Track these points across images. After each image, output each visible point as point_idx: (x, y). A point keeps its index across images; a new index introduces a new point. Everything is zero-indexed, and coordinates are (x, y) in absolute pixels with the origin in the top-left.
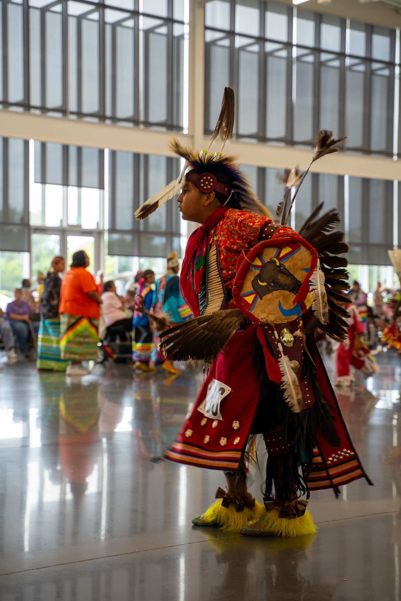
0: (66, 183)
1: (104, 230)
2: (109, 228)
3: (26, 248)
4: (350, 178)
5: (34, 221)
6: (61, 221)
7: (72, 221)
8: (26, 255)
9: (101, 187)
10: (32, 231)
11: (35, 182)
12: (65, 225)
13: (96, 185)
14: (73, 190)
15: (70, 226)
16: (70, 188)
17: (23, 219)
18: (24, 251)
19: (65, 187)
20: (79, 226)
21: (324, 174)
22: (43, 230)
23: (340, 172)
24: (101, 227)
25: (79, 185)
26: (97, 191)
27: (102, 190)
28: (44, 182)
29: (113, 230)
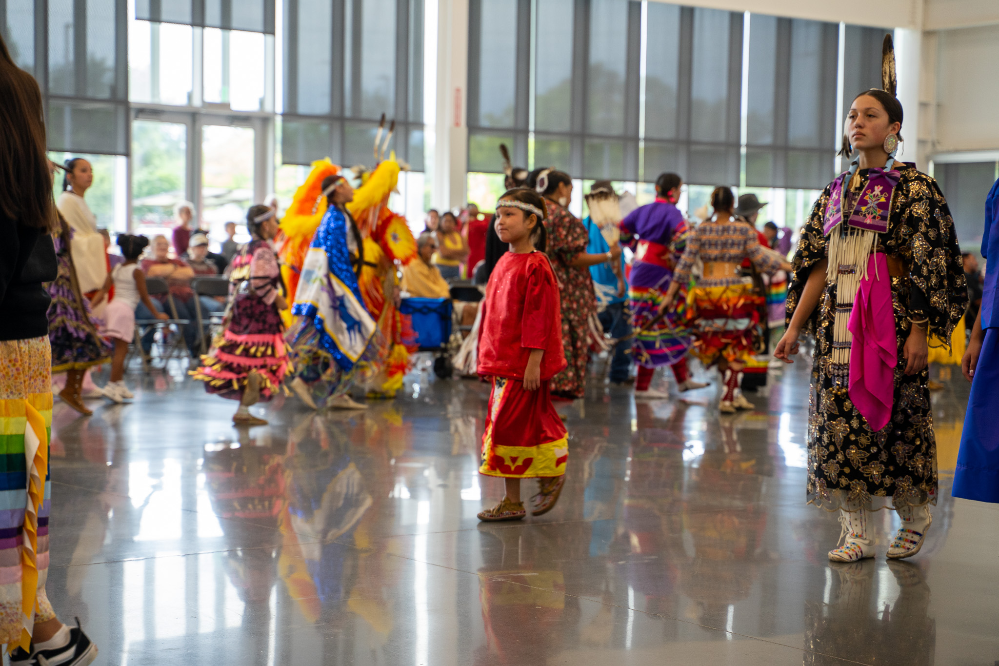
0: (198, 20)
1: (275, 114)
2: (284, 110)
3: (121, 148)
4: (754, 16)
5: (138, 94)
6: (190, 96)
7: (213, 96)
8: (121, 161)
9: (269, 29)
10: (132, 114)
11: (137, 19)
12: (197, 102)
13: (260, 26)
14: (213, 35)
15: (206, 105)
16: (207, 30)
17: (114, 89)
18: (115, 154)
19: (198, 30)
20: (226, 106)
21: (702, 9)
22: (154, 112)
23: (736, 8)
24: (268, 108)
25: (226, 25)
26: (259, 39)
27: (269, 38)
28: (155, 17)
29: (290, 114)
